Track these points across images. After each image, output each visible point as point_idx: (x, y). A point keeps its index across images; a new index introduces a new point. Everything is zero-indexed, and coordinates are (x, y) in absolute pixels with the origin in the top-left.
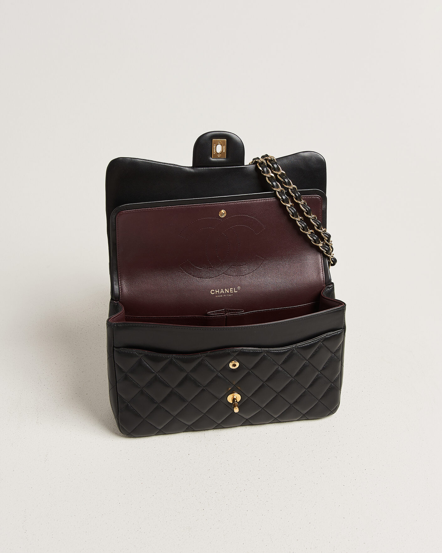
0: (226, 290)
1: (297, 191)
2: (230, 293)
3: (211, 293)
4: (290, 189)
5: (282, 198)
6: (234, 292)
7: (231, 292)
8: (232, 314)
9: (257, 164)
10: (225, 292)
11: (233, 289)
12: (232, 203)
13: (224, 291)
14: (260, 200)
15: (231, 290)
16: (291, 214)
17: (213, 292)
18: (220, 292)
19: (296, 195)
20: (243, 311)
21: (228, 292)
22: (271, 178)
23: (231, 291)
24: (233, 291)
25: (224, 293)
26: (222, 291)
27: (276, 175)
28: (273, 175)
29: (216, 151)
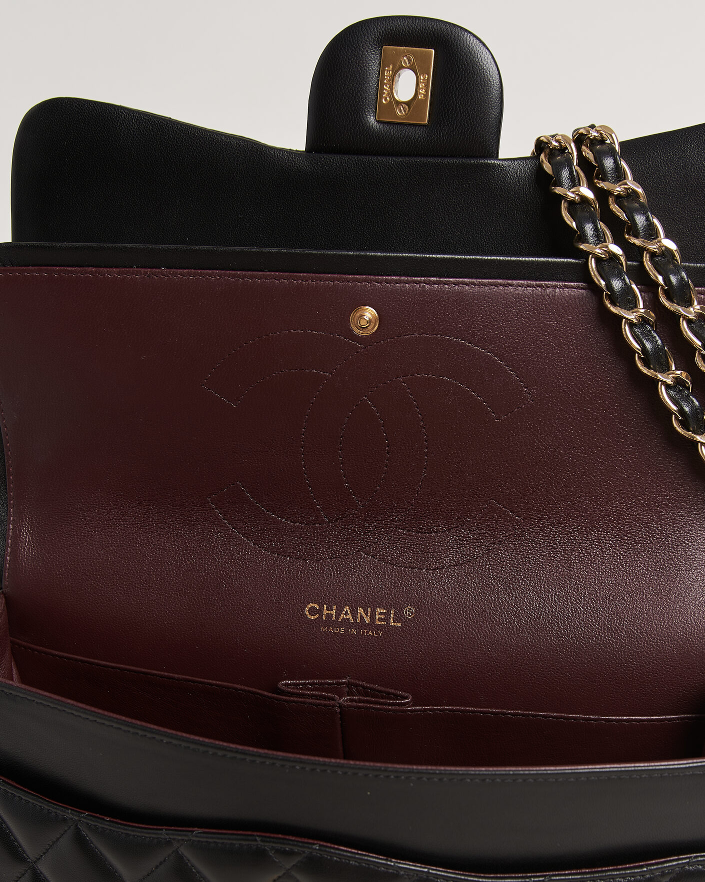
0: (360, 610)
1: (676, 266)
2: (372, 626)
3: (307, 613)
4: (649, 251)
5: (609, 286)
6: (388, 622)
7: (377, 622)
8: (364, 701)
9: (542, 156)
10: (355, 618)
11: (387, 615)
12: (405, 284)
13: (354, 614)
14: (522, 286)
15: (381, 614)
16: (639, 358)
17: (312, 611)
18: (338, 615)
19: (667, 280)
20: (407, 698)
21: (367, 620)
22: (579, 207)
23: (380, 620)
24: (387, 619)
25: (352, 620)
26: (346, 614)
27: (602, 195)
28: (589, 194)
29: (391, 93)
